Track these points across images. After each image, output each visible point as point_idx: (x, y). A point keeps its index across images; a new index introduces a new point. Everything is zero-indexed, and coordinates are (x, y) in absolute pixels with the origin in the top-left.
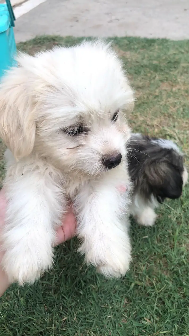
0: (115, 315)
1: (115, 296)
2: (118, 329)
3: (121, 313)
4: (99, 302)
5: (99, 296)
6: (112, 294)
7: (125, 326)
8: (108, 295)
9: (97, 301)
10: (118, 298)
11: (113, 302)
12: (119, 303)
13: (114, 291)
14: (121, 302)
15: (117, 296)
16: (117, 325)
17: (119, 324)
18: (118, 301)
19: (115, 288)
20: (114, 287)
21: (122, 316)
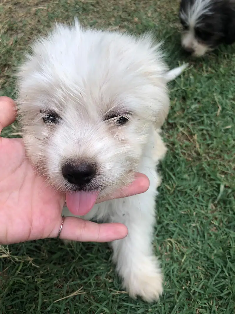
0: (202, 222)
1: (198, 200)
2: (209, 239)
3: (209, 220)
4: (177, 207)
5: (177, 200)
6: (195, 198)
7: (216, 235)
8: (188, 198)
9: (174, 206)
10: (202, 202)
11: (196, 207)
12: (205, 208)
13: (196, 193)
14: (207, 206)
15: (201, 199)
16: (206, 235)
17: (209, 233)
18: (202, 206)
19: (197, 190)
20: (196, 188)
21: (211, 224)
